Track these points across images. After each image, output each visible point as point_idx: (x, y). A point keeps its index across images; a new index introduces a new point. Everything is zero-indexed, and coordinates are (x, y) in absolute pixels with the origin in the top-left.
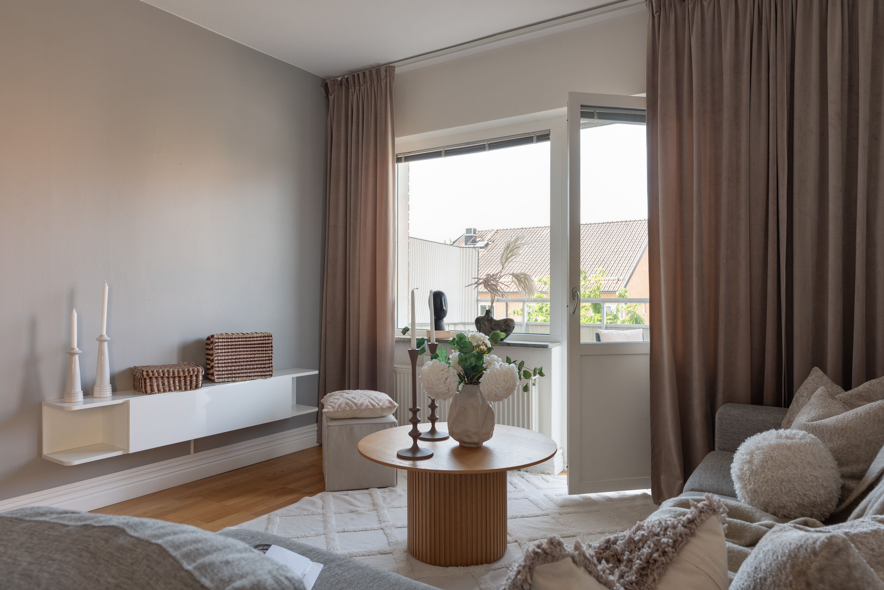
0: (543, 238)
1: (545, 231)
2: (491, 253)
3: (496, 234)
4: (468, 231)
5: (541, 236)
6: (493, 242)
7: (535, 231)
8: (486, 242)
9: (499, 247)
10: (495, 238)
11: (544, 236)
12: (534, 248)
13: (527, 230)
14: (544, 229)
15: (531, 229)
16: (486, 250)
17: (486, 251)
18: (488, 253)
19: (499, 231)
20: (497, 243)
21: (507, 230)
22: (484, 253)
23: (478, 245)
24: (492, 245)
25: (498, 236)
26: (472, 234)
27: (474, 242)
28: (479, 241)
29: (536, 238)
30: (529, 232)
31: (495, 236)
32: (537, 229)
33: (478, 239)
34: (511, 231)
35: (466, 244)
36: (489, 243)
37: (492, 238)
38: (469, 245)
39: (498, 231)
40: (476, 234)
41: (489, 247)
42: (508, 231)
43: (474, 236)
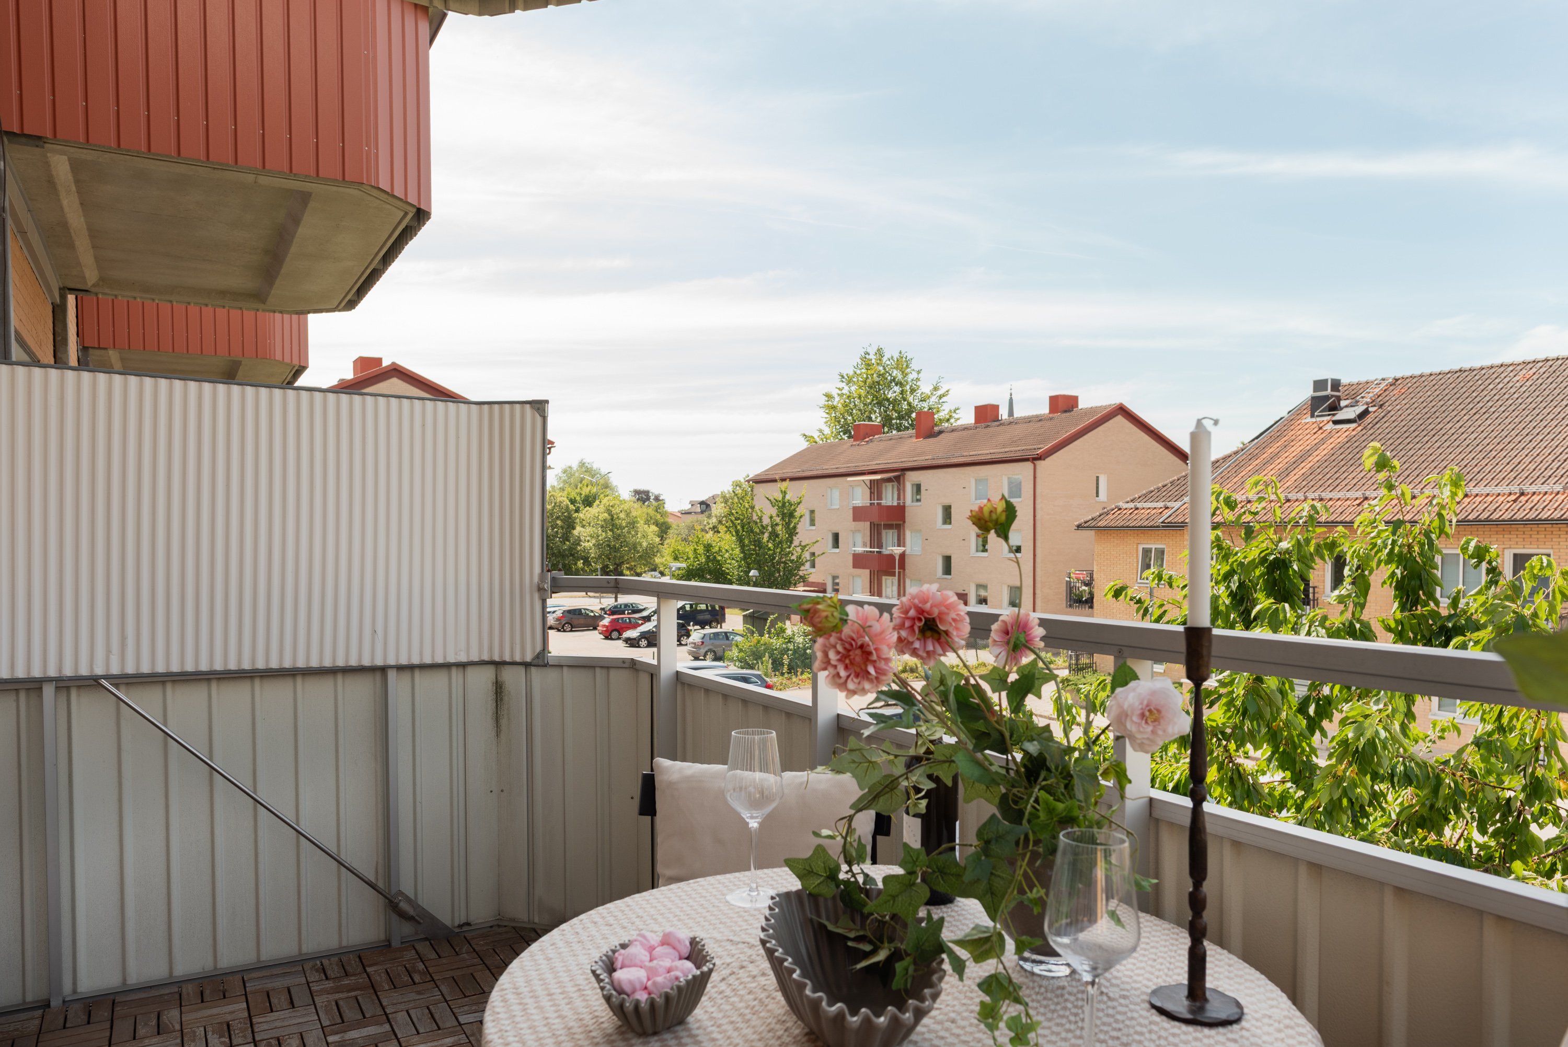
0: (1513, 390)
1: (1524, 371)
2: (1371, 432)
3: (1392, 388)
4: (1319, 385)
5: (1510, 384)
6: (1381, 406)
7: (1495, 376)
8: (1360, 409)
9: (1393, 418)
10: (1387, 398)
11: (1518, 385)
12: (1487, 415)
13: (1475, 372)
14: (1519, 368)
15: (1483, 372)
16: (1359, 425)
17: (1360, 428)
18: (1364, 431)
19: (1399, 382)
20: (1389, 409)
21: (1421, 376)
22: (1354, 433)
23: (1340, 416)
24: (1376, 414)
25: (1395, 392)
26: (1329, 392)
27: (1334, 408)
28: (1346, 406)
29: (1494, 392)
30: (1477, 377)
31: (1387, 392)
32: (1502, 369)
33: (1343, 403)
34: (1432, 378)
35: (1312, 416)
36: (1370, 409)
37: (1380, 398)
38: (1318, 416)
39: (1397, 380)
40: (1339, 391)
41: (1368, 419)
42: (1423, 379)
43: (1332, 396)
